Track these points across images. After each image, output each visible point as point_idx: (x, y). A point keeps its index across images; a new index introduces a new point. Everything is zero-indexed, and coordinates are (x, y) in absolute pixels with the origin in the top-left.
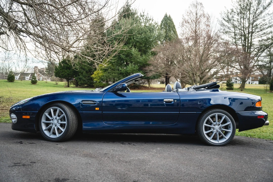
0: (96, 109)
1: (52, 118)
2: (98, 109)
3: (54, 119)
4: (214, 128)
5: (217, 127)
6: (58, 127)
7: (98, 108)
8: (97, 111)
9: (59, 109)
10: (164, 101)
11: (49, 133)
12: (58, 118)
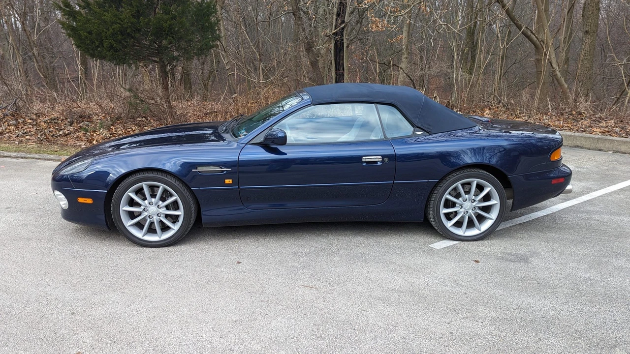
0: (228, 181)
1: (143, 208)
2: (231, 182)
3: (147, 207)
4: (463, 206)
5: (468, 205)
6: (164, 214)
7: (231, 180)
8: (229, 185)
9: (145, 184)
10: (363, 160)
11: (156, 234)
12: (153, 200)
